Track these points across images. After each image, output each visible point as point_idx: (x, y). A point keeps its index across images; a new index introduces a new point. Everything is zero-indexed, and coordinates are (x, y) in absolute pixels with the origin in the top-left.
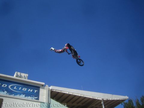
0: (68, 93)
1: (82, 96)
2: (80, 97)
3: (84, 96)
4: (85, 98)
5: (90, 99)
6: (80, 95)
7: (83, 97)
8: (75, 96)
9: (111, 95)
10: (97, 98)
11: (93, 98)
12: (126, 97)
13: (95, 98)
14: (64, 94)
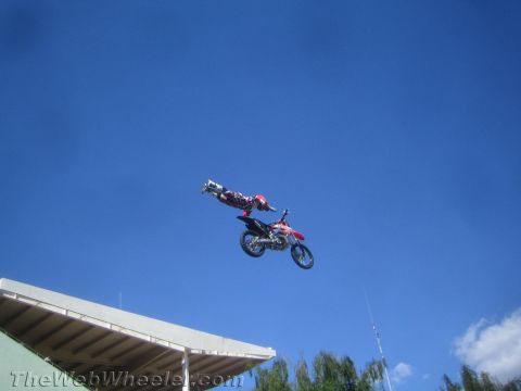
0: (64, 313)
1: (115, 329)
2: (109, 332)
3: (123, 331)
4: (127, 338)
5: (143, 343)
6: (108, 326)
7: (119, 334)
8: (91, 327)
9: (221, 338)
10: (166, 344)
11: (153, 340)
12: (269, 352)
13: (160, 343)
14: (50, 314)
